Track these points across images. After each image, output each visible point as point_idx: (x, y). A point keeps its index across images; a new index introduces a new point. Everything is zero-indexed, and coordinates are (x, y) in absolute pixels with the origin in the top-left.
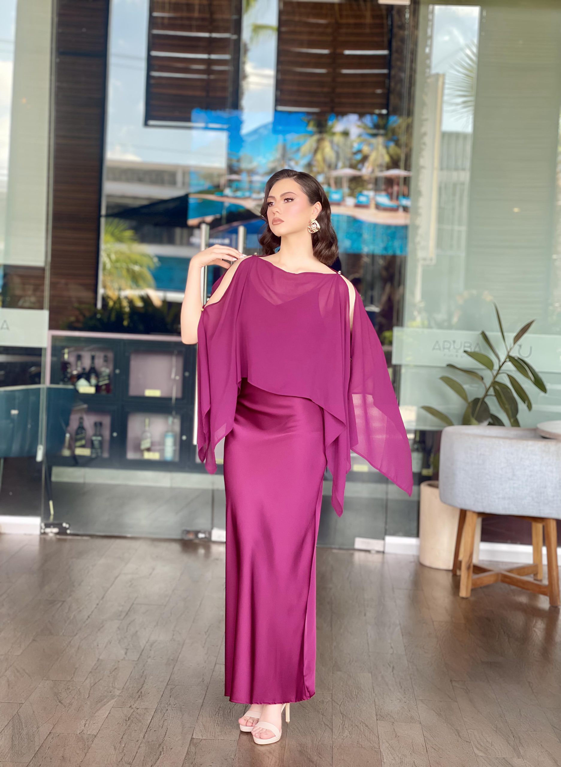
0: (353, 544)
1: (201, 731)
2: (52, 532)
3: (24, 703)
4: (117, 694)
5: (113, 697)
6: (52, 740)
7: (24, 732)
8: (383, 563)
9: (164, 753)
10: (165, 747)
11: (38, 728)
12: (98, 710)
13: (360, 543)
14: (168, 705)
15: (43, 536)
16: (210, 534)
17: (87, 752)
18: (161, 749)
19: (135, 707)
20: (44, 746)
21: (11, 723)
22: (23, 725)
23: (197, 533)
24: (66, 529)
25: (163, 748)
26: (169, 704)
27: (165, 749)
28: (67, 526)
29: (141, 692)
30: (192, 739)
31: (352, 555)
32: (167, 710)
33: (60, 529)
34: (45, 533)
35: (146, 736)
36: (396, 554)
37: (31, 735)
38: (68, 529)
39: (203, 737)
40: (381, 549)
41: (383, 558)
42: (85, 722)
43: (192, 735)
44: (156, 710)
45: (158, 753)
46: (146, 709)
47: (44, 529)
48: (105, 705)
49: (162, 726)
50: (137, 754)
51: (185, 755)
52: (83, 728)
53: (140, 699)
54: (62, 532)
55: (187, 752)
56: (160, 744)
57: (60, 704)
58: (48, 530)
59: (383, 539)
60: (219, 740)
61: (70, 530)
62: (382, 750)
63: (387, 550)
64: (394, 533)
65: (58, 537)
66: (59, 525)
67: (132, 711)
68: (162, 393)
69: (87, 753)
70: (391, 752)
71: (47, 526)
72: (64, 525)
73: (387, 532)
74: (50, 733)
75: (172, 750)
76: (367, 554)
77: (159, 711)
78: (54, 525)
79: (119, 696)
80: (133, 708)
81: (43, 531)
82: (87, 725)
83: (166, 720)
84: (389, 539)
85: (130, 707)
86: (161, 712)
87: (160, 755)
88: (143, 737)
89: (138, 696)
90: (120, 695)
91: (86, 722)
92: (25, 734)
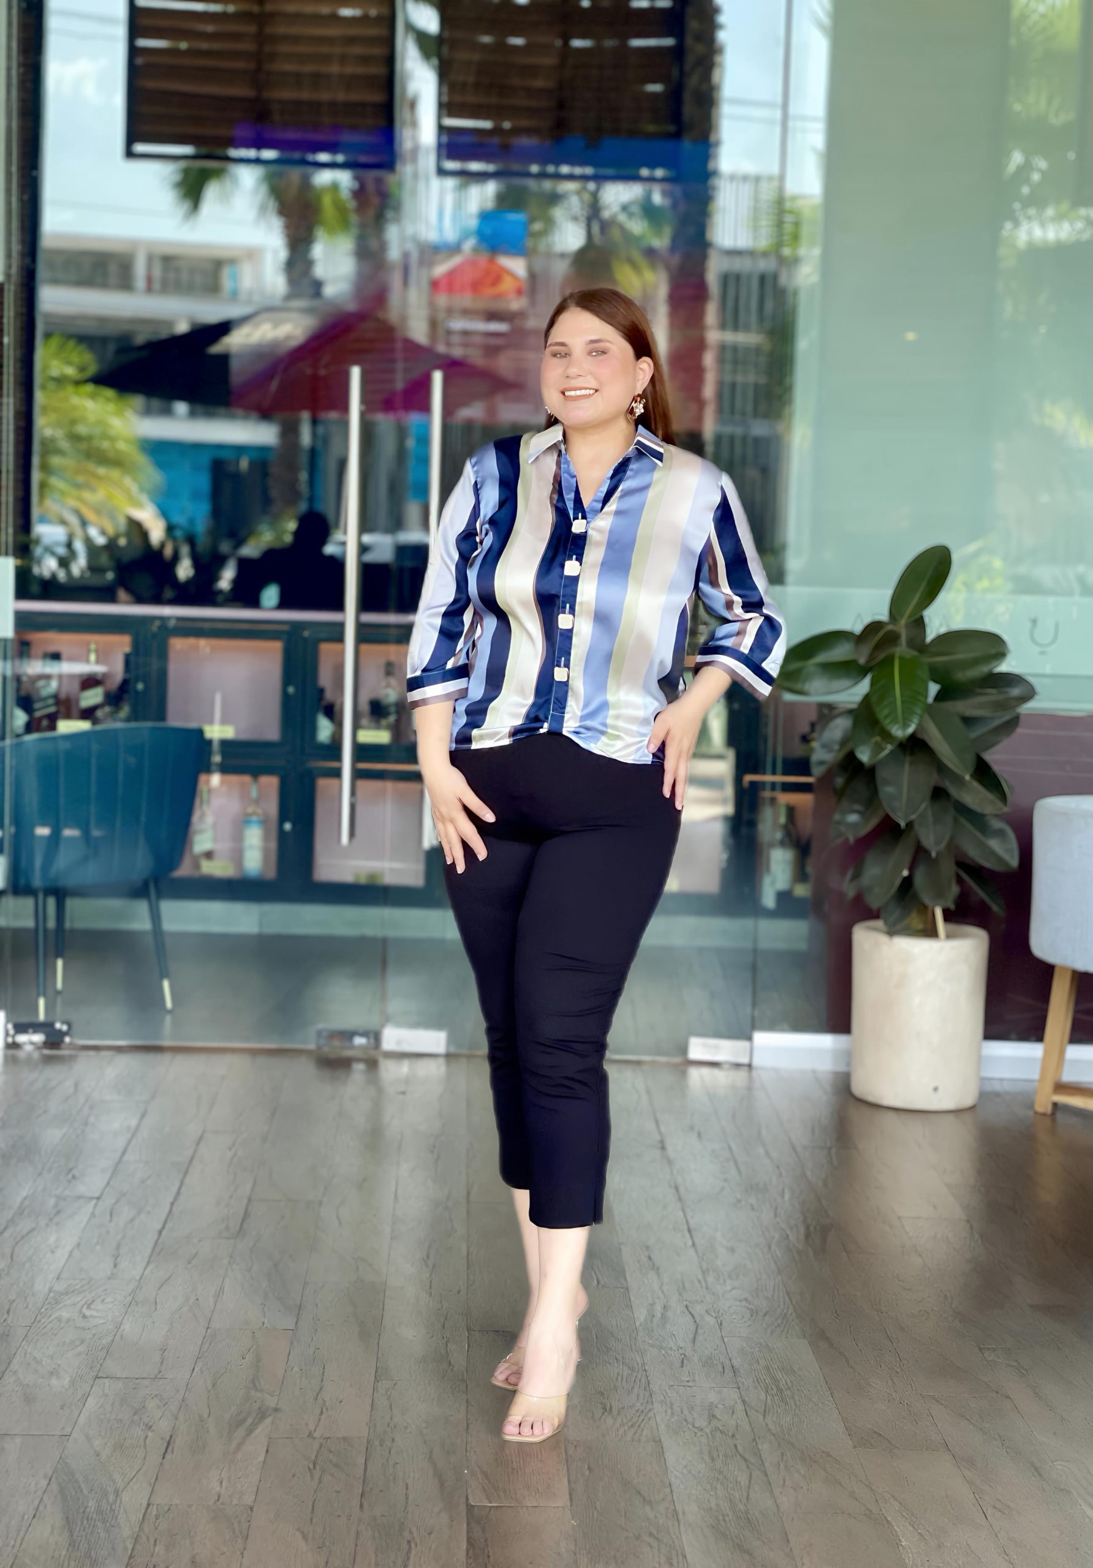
0: (684, 1050)
1: (485, 1490)
2: (32, 1043)
3: (70, 1436)
4: (273, 1405)
5: (262, 1414)
6: (158, 1521)
7: (92, 1504)
8: (750, 1089)
9: (416, 1545)
10: (414, 1530)
11: (117, 1493)
12: (239, 1446)
13: (698, 1049)
14: (391, 1428)
15: (11, 1052)
16: (376, 1037)
17: (244, 1549)
18: (406, 1534)
19: (321, 1436)
20: (144, 1538)
21: (54, 1486)
22: (83, 1486)
23: (348, 1035)
24: (62, 1034)
25: (410, 1532)
26: (393, 1427)
27: (415, 1535)
28: (65, 1028)
29: (324, 1402)
30: (470, 1508)
31: (684, 1074)
32: (393, 1440)
33: (47, 1035)
34: (13, 1046)
35: (366, 1505)
36: (776, 1070)
37: (108, 1511)
38: (66, 1034)
39: (491, 1503)
40: (745, 1060)
41: (750, 1079)
42: (219, 1477)
43: (467, 1499)
44: (368, 1442)
45: (405, 1546)
46: (345, 1439)
47: (13, 1037)
48: (250, 1431)
49: (394, 1479)
50: (358, 1548)
51: (465, 1547)
52: (218, 1489)
53: (323, 1417)
54: (54, 1041)
55: (469, 1542)
56: (403, 1524)
57: (150, 1434)
58: (22, 1038)
59: (749, 1038)
60: (528, 1507)
61: (71, 1036)
62: (889, 1519)
63: (756, 1062)
64: (772, 1026)
65: (46, 1052)
66: (46, 1027)
67: (316, 1446)
68: (237, 731)
69: (245, 1552)
70: (909, 1523)
71: (20, 1028)
72: (58, 1026)
73: (756, 1024)
74: (149, 1505)
75: (432, 1536)
76: (716, 1072)
77: (377, 1443)
78: (36, 1027)
79: (276, 1410)
80: (315, 1438)
81: (10, 1040)
82: (224, 1484)
83: (397, 1463)
84: (763, 1039)
85: (308, 1436)
86: (381, 1445)
87: (410, 1548)
88: (358, 1507)
89: (318, 1411)
90: (278, 1407)
91: (220, 1474)
92: (92, 1510)
